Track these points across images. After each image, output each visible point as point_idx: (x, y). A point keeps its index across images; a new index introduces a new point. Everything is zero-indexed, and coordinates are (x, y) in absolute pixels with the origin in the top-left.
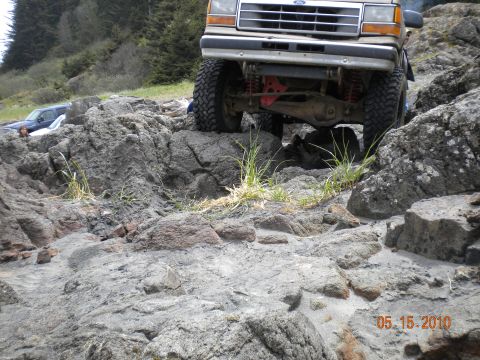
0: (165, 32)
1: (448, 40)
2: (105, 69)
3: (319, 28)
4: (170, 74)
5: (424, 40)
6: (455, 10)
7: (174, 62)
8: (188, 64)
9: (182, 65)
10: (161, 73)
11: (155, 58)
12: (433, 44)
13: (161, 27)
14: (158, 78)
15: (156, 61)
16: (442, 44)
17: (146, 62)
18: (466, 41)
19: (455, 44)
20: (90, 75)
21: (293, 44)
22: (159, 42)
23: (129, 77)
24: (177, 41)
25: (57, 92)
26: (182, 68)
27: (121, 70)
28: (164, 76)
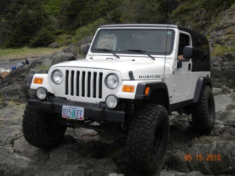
0: (16, 17)
4: (17, 42)
7: (19, 35)
10: (12, 41)
11: (9, 31)
13: (14, 13)
15: (10, 34)
17: (4, 33)
22: (12, 22)
24: (22, 23)
28: (13, 43)
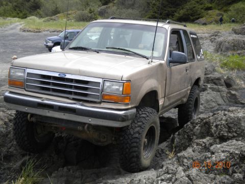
2: (123, 4)
8: (173, 9)
9: (170, 9)
14: (152, 15)
20: (114, 6)
23: (136, 12)
25: (90, 15)
26: (169, 11)
27: (132, 6)
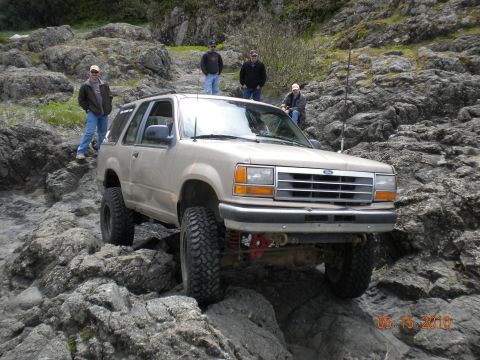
1: (137, 68)
3: (344, 196)
5: (114, 65)
6: (127, 32)
12: (124, 70)
16: (132, 71)
18: (154, 72)
19: (145, 73)
21: (331, 215)
